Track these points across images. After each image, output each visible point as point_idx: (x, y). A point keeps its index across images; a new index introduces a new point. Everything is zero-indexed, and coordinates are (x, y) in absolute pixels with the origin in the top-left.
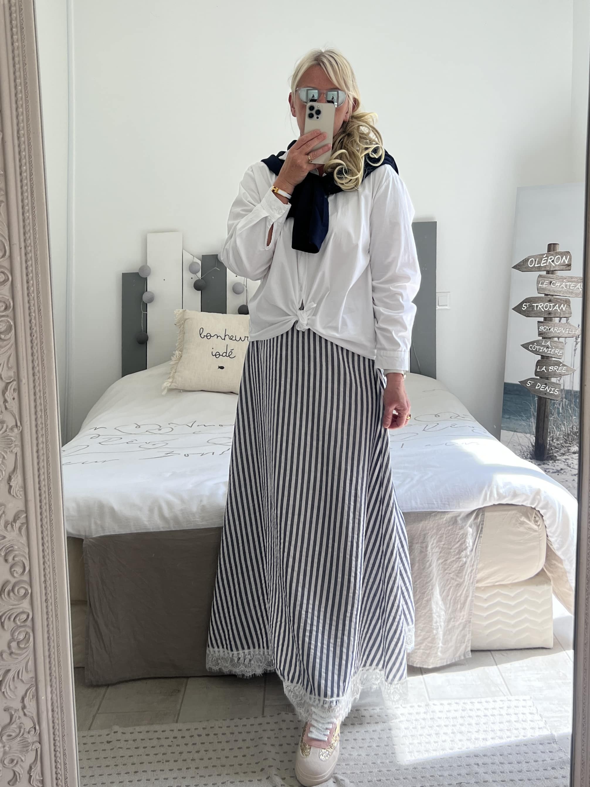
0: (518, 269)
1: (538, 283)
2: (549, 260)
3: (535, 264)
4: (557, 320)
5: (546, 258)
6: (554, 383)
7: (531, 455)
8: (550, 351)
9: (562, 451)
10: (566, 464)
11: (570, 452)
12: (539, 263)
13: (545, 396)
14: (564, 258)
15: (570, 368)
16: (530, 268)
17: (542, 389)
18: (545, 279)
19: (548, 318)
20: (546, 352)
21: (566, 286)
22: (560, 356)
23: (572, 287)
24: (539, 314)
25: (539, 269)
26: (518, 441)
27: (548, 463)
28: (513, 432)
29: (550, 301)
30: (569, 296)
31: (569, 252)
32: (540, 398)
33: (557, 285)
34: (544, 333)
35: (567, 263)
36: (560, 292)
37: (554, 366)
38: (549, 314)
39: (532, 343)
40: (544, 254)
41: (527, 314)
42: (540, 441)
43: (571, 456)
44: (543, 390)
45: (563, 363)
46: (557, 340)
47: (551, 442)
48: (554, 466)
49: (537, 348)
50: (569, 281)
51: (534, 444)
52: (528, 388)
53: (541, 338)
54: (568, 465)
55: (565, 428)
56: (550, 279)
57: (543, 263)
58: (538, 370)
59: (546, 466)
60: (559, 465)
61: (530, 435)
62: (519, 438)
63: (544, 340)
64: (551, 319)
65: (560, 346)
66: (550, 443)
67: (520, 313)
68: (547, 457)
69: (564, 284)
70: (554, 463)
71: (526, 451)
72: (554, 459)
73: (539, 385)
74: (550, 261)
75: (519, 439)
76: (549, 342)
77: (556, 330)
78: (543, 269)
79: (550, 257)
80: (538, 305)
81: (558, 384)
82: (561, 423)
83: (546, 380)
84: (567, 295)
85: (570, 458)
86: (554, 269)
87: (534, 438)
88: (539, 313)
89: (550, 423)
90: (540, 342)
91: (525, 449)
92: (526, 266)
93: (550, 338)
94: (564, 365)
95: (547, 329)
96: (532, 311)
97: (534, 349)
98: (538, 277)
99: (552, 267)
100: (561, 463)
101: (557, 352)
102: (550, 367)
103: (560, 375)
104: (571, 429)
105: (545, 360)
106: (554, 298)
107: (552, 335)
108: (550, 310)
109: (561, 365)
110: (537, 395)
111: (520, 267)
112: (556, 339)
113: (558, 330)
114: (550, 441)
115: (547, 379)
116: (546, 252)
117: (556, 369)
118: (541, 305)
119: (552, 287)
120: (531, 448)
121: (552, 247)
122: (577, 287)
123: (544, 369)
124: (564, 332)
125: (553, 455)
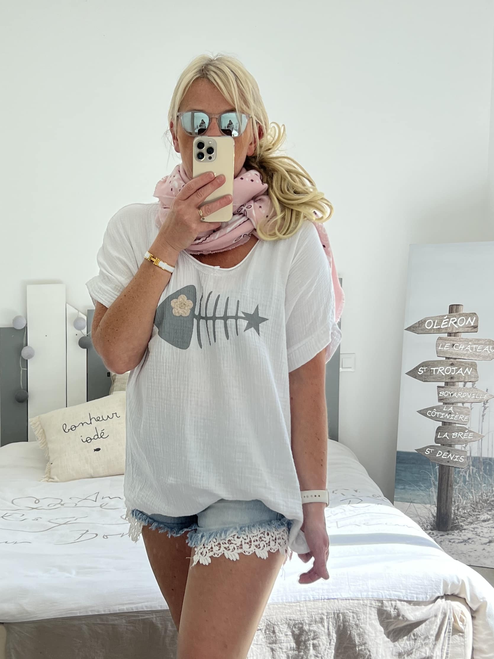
0: (413, 331)
1: (437, 345)
2: (451, 322)
3: (433, 326)
4: (461, 385)
5: (448, 320)
6: (458, 450)
7: (432, 526)
8: (454, 417)
9: (469, 520)
10: (475, 533)
11: (479, 521)
12: (439, 324)
13: (448, 464)
14: (469, 319)
15: (478, 434)
16: (427, 330)
17: (444, 456)
18: (446, 341)
19: (450, 382)
20: (448, 417)
21: (472, 348)
22: (465, 422)
23: (479, 350)
24: (439, 379)
25: (439, 331)
26: (416, 513)
27: (453, 533)
28: (409, 503)
29: (452, 364)
30: (476, 359)
31: (475, 314)
32: (442, 467)
33: (460, 348)
34: (446, 398)
35: (472, 324)
36: (465, 355)
37: (458, 432)
38: (452, 378)
39: (432, 409)
40: (445, 316)
41: (424, 378)
42: (442, 511)
43: (480, 524)
44: (446, 457)
45: (469, 429)
46: (462, 406)
47: (456, 512)
48: (460, 536)
49: (437, 414)
50: (475, 344)
51: (435, 515)
52: (426, 456)
53: (442, 404)
54: (476, 534)
55: (473, 496)
56: (452, 342)
57: (443, 325)
58: (439, 437)
59: (450, 537)
60: (466, 534)
61: (430, 505)
62: (417, 509)
63: (445, 406)
64: (453, 384)
65: (465, 411)
66: (454, 512)
67: (415, 378)
68: (452, 527)
69: (469, 346)
70: (461, 533)
71: (425, 522)
72: (459, 528)
73: (440, 452)
74: (453, 322)
75: (416, 511)
76: (452, 408)
77: (460, 395)
78: (444, 331)
79: (451, 319)
80: (438, 369)
81: (463, 451)
82: (467, 491)
83: (449, 448)
84: (473, 358)
85: (479, 526)
86: (457, 331)
87: (436, 508)
88: (439, 377)
89: (454, 492)
90: (441, 408)
91: (424, 520)
92: (423, 327)
93: (453, 404)
94: (470, 431)
95: (449, 394)
96: (430, 375)
97: (433, 415)
98: (437, 340)
99: (455, 328)
100: (467, 532)
101: (461, 418)
102: (453, 434)
103: (466, 442)
104: (481, 497)
105: (446, 425)
106: (457, 362)
107: (455, 401)
108: (452, 374)
109: (466, 431)
110: (438, 464)
111: (414, 329)
112: (460, 405)
113: (462, 395)
114: (454, 510)
115: (450, 446)
116: (448, 313)
117: (460, 435)
118: (441, 369)
119: (455, 350)
120: (432, 519)
121: (453, 309)
122: (485, 349)
123: (447, 436)
124: (469, 397)
125: (458, 525)
